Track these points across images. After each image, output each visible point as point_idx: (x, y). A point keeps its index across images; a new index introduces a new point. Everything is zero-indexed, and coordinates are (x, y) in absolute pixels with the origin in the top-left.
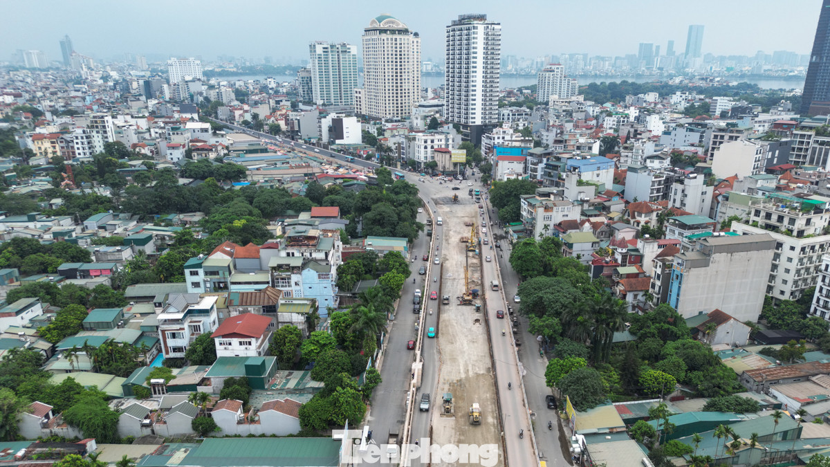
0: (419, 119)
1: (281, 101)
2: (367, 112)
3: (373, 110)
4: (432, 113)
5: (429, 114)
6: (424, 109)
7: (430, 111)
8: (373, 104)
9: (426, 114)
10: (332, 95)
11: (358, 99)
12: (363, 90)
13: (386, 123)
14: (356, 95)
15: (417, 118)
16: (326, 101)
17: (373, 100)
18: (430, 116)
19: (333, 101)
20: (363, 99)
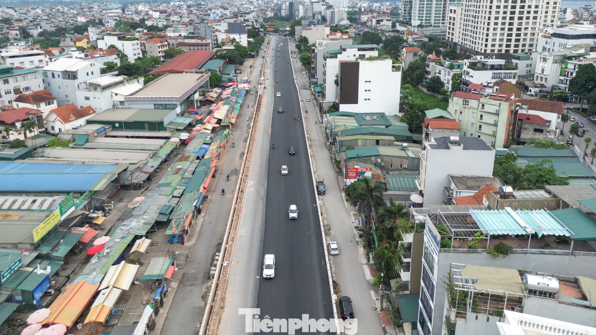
0: (550, 61)
1: (382, 21)
2: (461, 40)
3: (469, 38)
4: (582, 51)
5: (575, 53)
6: (564, 41)
7: (576, 47)
8: (470, 28)
9: (568, 53)
10: (433, 15)
11: (452, 21)
12: (460, 8)
13: (470, 70)
14: (450, 15)
15: (545, 60)
16: (424, 22)
17: (470, 23)
18: (577, 57)
19: (432, 22)
20: (458, 21)
